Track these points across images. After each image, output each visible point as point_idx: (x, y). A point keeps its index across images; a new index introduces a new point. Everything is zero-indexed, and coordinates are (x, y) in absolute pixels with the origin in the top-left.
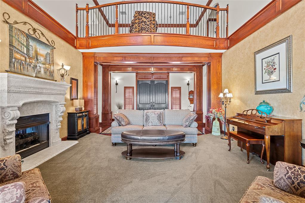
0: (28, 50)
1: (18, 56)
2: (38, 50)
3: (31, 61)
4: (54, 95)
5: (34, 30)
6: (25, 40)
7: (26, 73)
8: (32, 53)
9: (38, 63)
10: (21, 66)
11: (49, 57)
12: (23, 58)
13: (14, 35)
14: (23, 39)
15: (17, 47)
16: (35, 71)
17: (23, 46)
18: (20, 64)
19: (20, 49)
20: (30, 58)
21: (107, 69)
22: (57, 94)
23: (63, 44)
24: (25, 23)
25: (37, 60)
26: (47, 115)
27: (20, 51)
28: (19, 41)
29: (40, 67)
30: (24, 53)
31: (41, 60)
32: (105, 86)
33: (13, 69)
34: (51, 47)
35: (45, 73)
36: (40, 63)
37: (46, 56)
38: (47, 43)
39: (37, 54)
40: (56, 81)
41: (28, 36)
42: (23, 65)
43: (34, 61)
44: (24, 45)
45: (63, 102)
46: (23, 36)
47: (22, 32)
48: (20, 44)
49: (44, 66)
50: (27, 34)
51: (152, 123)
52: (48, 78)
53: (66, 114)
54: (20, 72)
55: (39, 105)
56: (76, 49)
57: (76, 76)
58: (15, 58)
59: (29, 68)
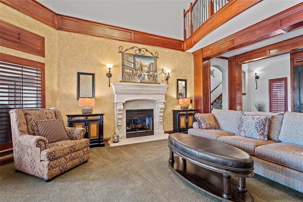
0: (135, 65)
1: (128, 71)
2: (143, 63)
3: (137, 72)
4: (153, 95)
5: (140, 50)
6: (133, 59)
7: (133, 80)
8: (138, 66)
9: (143, 72)
10: (129, 77)
11: (153, 66)
12: (131, 71)
13: (125, 58)
14: (131, 59)
15: (127, 65)
16: (140, 79)
17: (131, 64)
18: (129, 76)
19: (129, 66)
20: (136, 70)
21: (234, 61)
22: (156, 94)
23: (167, 52)
24: (133, 48)
25: (142, 70)
26: (152, 110)
27: (129, 67)
28: (128, 61)
29: (144, 75)
30: (132, 68)
31: (145, 70)
32: (232, 82)
33: (124, 80)
34: (154, 58)
35: (149, 78)
36: (144, 72)
37: (149, 66)
38: (151, 56)
39: (141, 66)
40: (159, 84)
41: (135, 56)
42: (131, 76)
43: (139, 72)
44: (131, 62)
45: (164, 100)
46: (131, 56)
47: (130, 54)
48: (129, 63)
49: (148, 73)
50: (134, 54)
51: (245, 133)
52: (152, 82)
53: (172, 111)
54: (129, 81)
55: (143, 102)
56: (184, 51)
57: (184, 76)
58: (126, 73)
59: (135, 77)
